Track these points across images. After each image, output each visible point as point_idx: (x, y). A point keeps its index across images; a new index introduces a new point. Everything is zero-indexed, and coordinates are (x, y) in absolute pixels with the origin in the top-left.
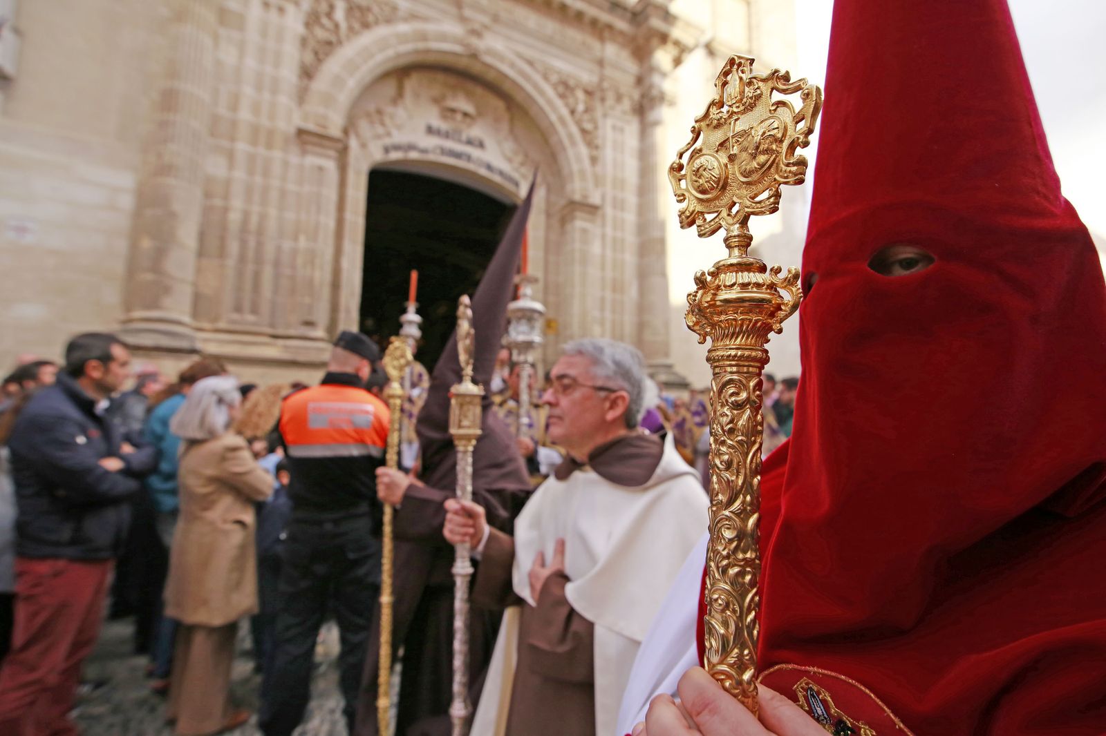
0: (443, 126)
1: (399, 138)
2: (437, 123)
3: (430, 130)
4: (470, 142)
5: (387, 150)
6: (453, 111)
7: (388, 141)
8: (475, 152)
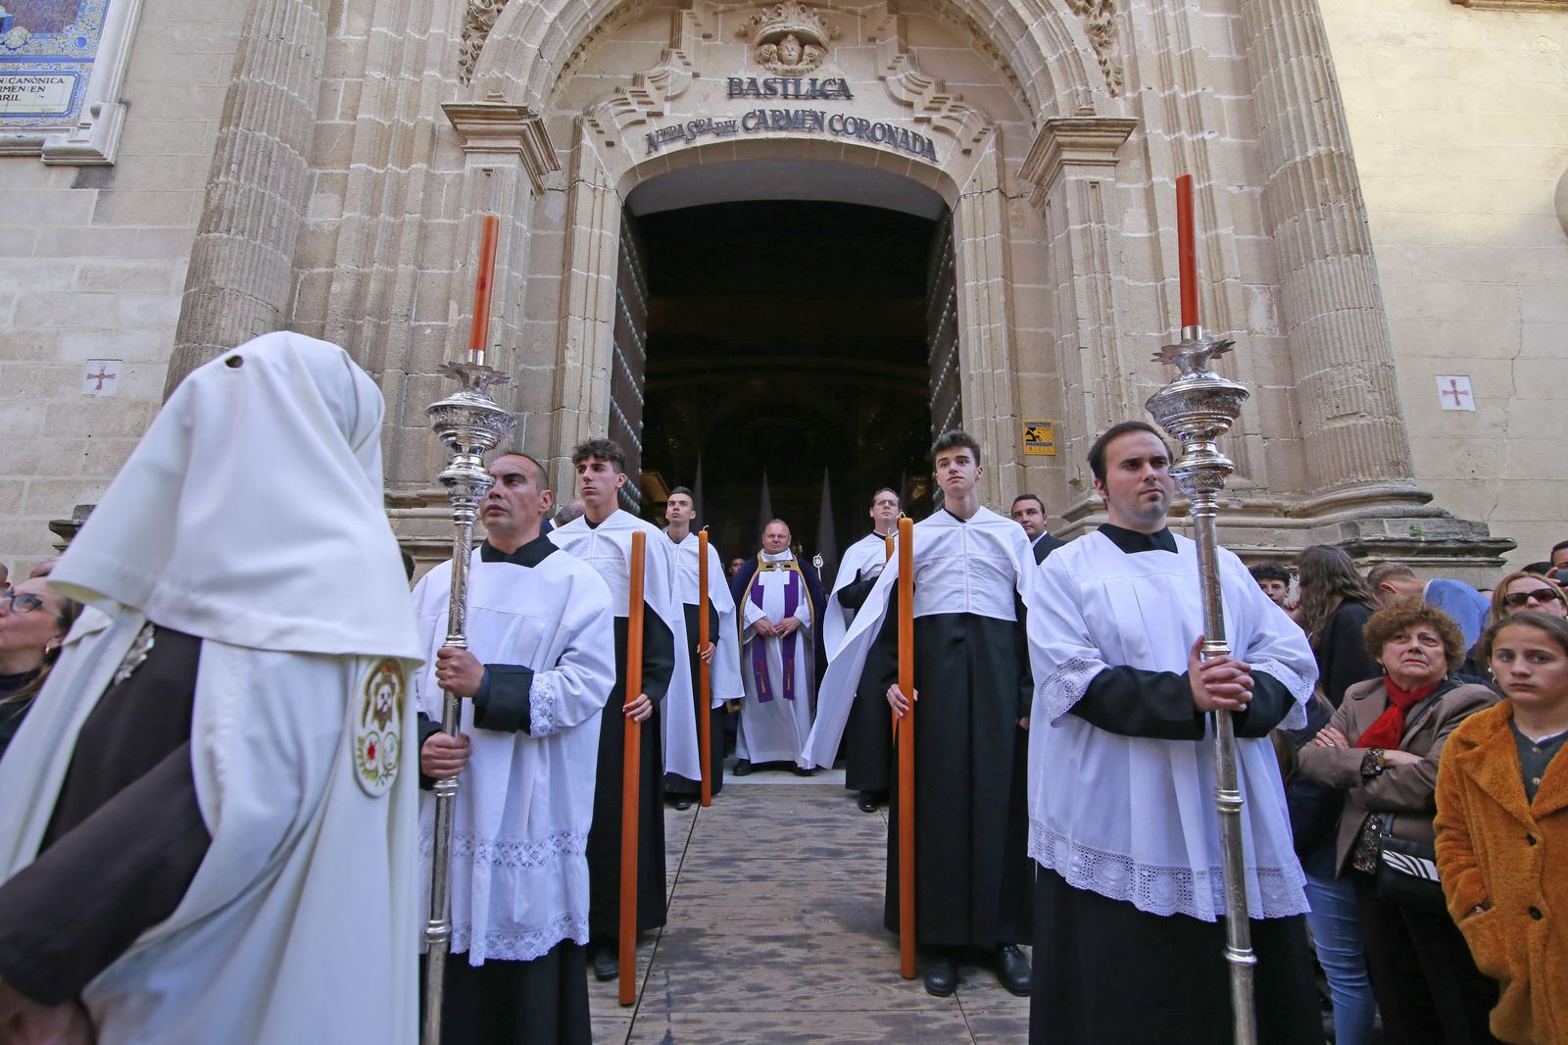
0: (762, 75)
1: (675, 116)
2: (746, 71)
3: (735, 90)
4: (818, 93)
5: (652, 143)
6: (777, 39)
7: (654, 126)
8: (830, 108)
